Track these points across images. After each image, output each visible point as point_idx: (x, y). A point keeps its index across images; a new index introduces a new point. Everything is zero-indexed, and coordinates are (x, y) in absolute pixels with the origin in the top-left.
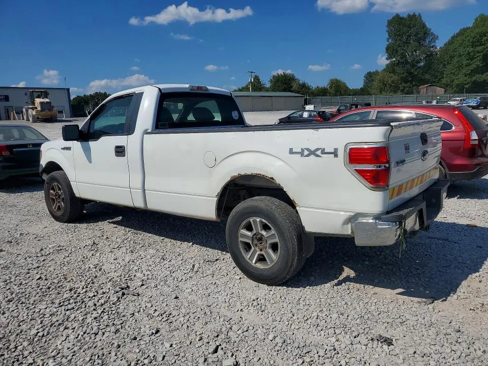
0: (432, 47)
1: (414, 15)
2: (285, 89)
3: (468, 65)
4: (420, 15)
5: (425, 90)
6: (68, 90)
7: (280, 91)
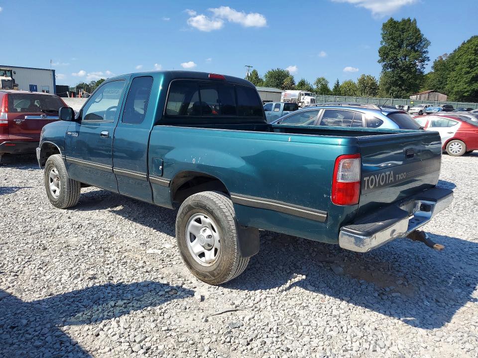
0: (425, 52)
1: (409, 20)
2: (277, 85)
3: (468, 73)
4: (415, 20)
5: (427, 95)
6: (54, 71)
7: (273, 87)
